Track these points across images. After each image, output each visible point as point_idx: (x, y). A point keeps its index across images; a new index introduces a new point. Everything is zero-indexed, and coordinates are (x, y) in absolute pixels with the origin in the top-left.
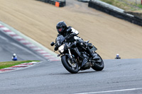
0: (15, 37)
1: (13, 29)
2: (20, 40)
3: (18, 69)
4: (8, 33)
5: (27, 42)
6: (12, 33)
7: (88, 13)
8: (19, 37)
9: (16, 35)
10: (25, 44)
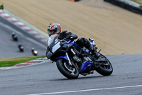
0: (30, 32)
1: (28, 24)
2: (34, 35)
3: (33, 64)
4: (24, 28)
5: (42, 37)
6: (27, 28)
7: (104, 8)
8: (34, 32)
9: (31, 30)
10: (41, 39)
